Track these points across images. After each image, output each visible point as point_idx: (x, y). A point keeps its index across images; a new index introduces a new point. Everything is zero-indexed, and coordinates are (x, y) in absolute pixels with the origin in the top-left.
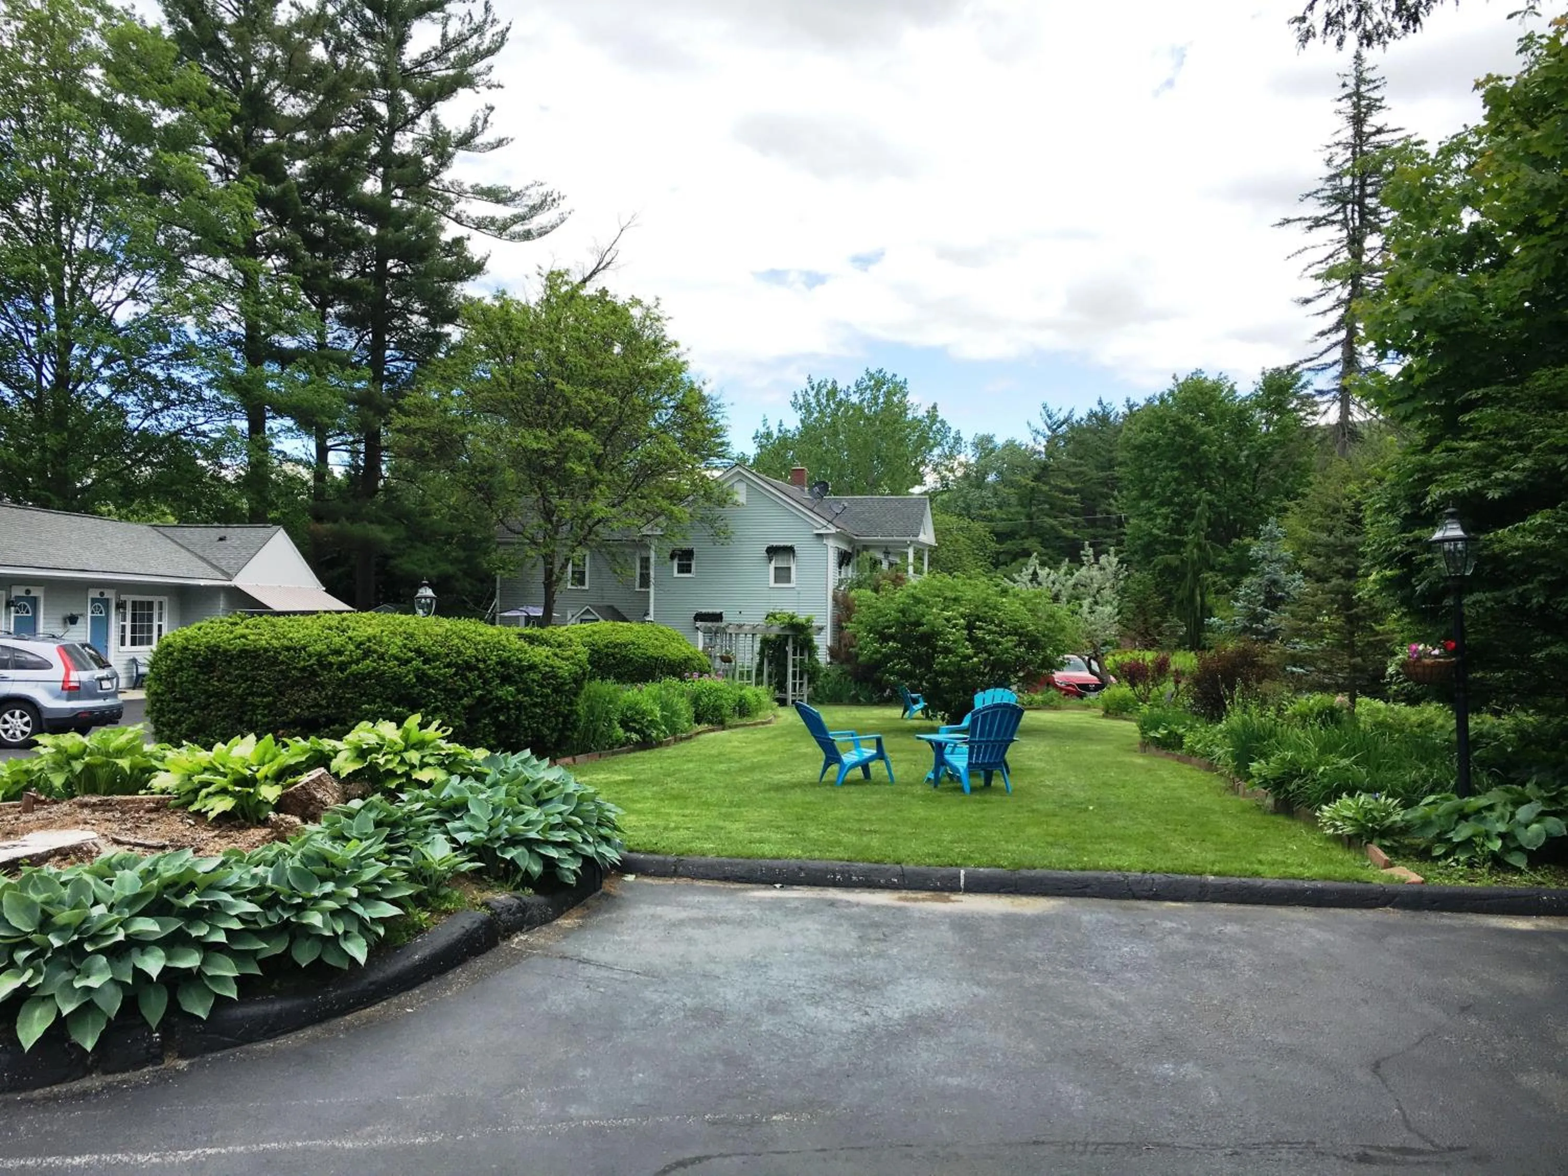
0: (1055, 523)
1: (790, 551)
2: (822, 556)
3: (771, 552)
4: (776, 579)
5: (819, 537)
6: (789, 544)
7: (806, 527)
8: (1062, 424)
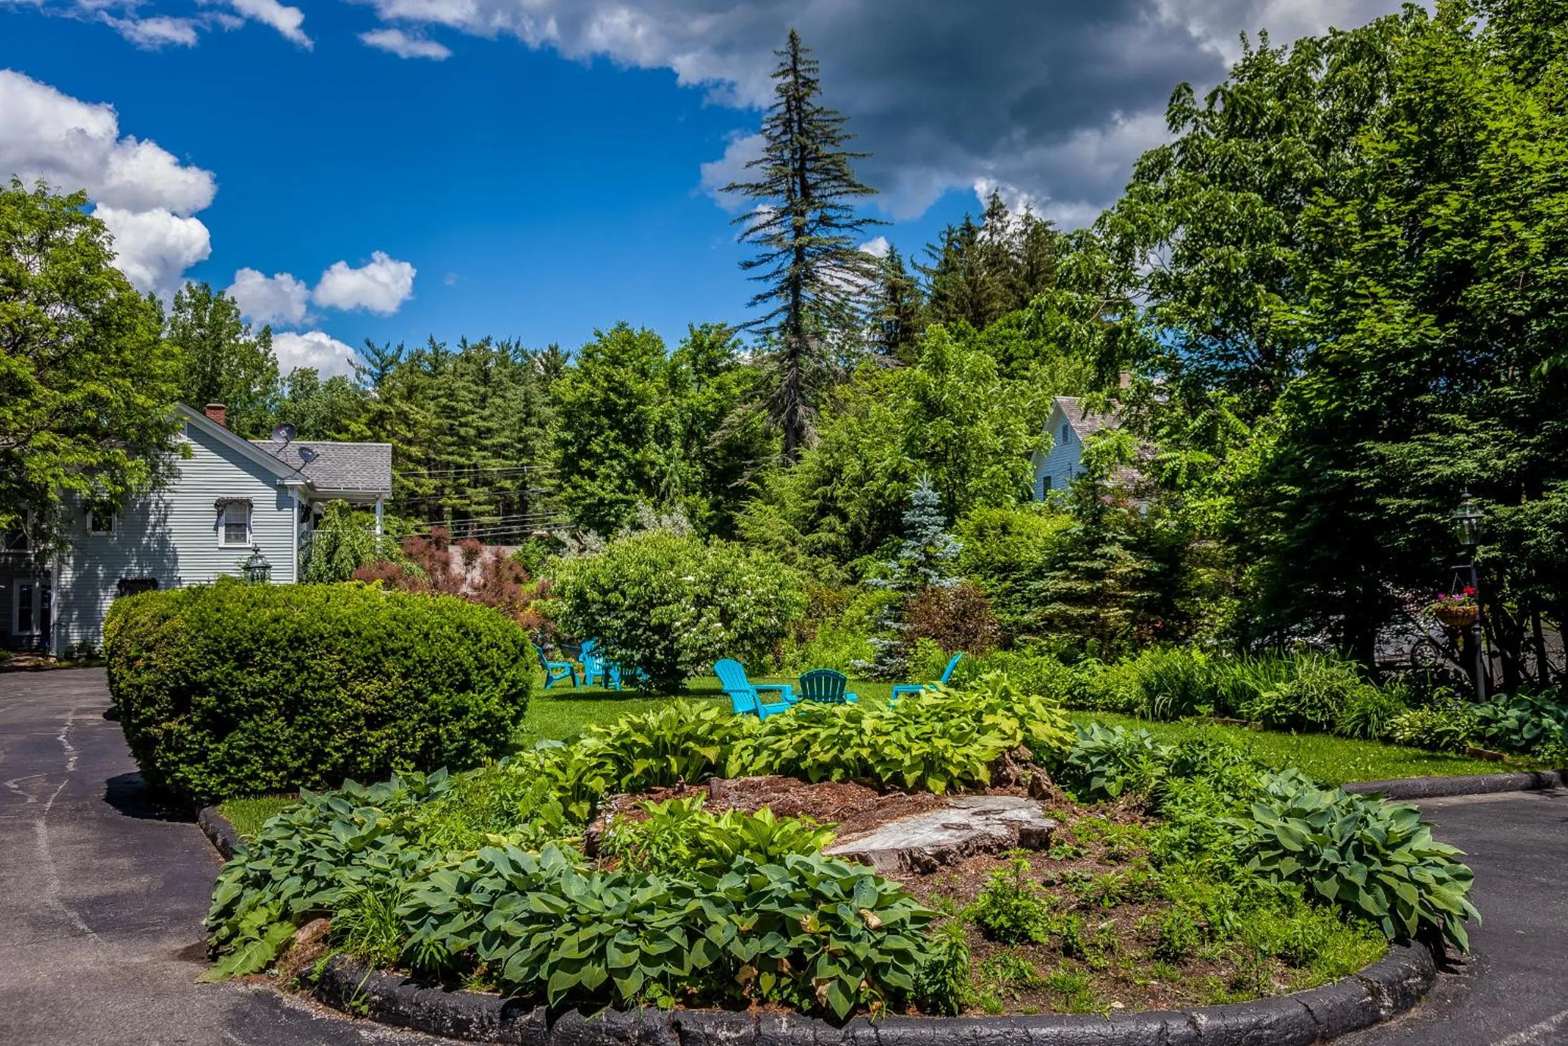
1: (246, 505)
2: (287, 511)
3: (222, 506)
4: (228, 538)
5: (282, 489)
6: (245, 496)
7: (266, 476)
8: (391, 363)
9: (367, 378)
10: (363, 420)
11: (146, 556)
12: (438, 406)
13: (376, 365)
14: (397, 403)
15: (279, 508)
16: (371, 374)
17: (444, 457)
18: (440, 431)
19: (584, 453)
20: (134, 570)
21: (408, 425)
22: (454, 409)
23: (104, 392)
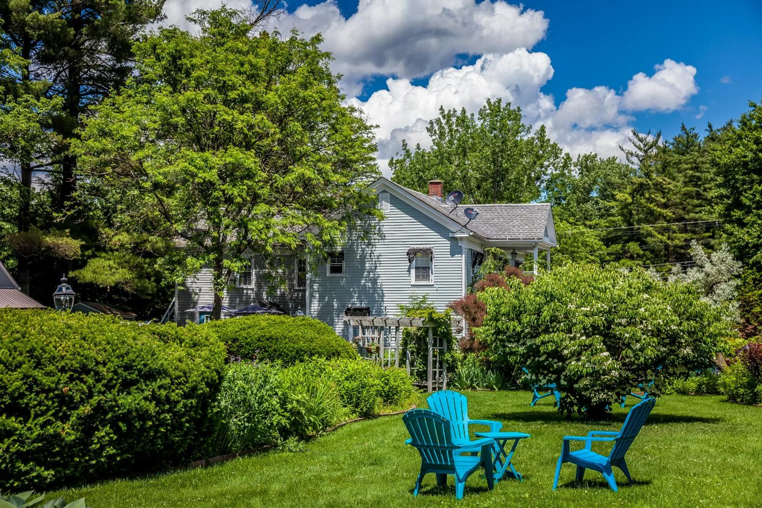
0: (651, 229)
1: (428, 253)
2: (457, 257)
3: (412, 254)
4: (417, 277)
5: (454, 240)
6: (428, 246)
7: (443, 231)
8: (651, 147)
9: (635, 160)
10: (628, 190)
11: (363, 291)
12: (685, 176)
13: (640, 149)
14: (654, 176)
15: (452, 255)
16: (637, 156)
17: (692, 215)
18: (688, 195)
19: (738, 205)
20: (356, 302)
21: (664, 193)
22: (699, 178)
23: (309, 173)
